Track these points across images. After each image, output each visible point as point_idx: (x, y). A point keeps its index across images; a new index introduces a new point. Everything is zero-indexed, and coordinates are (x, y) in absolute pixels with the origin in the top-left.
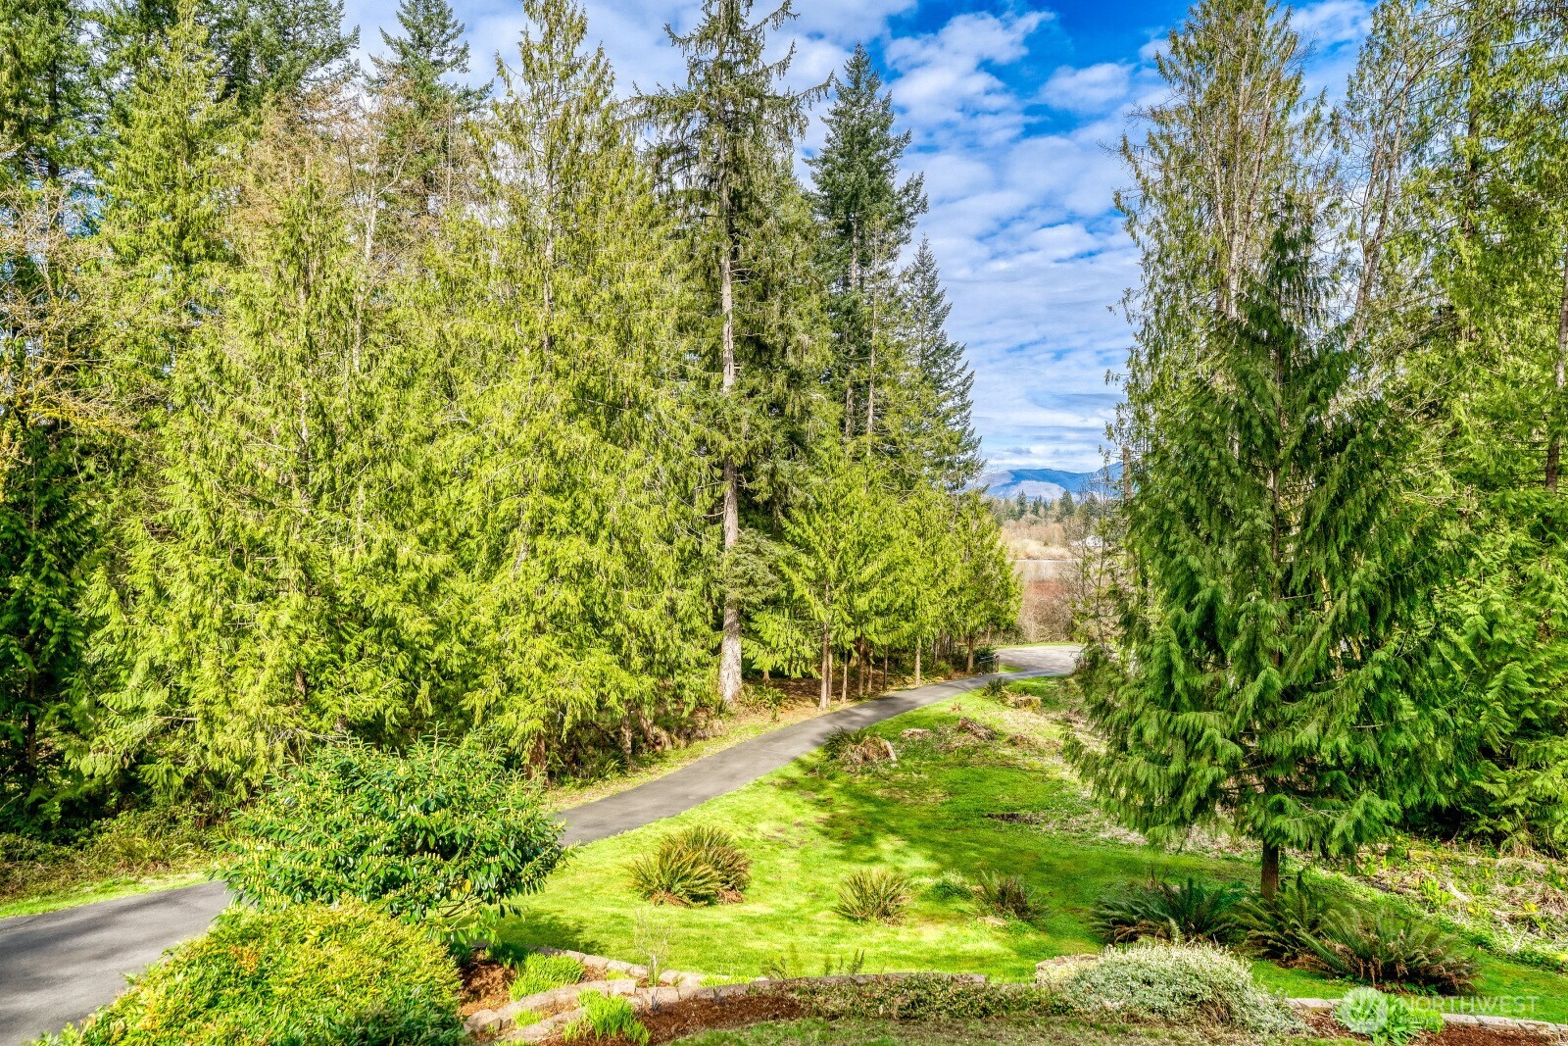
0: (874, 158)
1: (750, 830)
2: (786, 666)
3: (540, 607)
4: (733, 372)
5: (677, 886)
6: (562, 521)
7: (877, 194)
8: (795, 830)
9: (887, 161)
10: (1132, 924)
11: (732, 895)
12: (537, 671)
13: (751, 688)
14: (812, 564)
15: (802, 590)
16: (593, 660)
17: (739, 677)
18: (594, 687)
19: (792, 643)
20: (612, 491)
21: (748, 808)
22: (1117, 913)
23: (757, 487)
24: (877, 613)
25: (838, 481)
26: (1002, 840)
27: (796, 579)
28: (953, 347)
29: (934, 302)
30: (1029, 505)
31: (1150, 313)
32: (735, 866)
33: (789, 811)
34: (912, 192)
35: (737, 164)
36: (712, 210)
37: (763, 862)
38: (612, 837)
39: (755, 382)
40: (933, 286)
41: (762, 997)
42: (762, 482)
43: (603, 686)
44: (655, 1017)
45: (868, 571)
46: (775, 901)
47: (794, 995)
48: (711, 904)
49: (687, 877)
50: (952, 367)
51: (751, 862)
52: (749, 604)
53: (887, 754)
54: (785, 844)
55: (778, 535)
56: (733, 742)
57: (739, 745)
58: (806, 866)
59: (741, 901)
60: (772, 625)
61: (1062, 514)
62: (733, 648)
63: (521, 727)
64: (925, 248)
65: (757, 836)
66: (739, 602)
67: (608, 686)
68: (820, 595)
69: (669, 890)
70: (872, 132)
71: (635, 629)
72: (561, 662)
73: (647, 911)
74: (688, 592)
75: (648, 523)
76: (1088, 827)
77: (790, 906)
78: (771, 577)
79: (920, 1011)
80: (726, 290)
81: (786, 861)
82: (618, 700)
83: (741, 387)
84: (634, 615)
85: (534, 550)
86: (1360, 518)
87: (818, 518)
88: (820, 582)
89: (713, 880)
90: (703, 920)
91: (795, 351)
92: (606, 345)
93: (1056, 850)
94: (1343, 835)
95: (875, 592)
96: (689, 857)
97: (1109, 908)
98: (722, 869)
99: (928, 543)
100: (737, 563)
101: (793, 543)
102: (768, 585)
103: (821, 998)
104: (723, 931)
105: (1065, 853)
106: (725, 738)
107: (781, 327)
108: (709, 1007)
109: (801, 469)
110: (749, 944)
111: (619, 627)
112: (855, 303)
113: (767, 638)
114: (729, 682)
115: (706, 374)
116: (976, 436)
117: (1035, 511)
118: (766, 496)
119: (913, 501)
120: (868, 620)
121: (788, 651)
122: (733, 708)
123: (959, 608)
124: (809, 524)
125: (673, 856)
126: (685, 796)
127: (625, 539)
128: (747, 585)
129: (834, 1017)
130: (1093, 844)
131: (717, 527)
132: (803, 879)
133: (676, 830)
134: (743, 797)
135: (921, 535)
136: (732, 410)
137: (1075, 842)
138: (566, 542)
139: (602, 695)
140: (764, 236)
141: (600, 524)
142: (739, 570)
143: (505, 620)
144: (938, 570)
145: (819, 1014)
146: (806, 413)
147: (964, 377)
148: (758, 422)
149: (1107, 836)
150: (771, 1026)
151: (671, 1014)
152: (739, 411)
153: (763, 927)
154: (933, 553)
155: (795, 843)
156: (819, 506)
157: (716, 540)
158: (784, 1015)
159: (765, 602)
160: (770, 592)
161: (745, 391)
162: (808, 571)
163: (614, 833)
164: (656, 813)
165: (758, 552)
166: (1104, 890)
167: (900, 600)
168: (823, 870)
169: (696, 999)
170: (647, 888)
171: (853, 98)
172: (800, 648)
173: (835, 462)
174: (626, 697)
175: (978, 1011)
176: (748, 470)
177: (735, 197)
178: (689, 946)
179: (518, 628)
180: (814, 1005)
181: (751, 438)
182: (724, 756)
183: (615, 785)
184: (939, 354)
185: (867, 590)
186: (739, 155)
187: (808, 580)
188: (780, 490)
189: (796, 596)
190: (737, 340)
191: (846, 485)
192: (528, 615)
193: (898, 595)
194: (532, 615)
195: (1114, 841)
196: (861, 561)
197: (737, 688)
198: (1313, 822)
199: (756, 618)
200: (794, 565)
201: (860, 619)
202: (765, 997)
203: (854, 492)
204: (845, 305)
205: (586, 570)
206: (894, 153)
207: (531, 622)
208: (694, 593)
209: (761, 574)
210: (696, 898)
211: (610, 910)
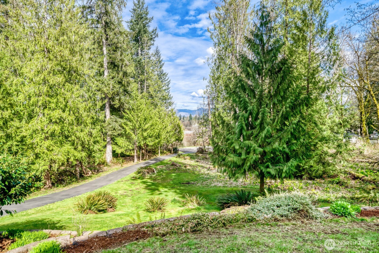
0: (144, 22)
1: (116, 193)
2: (125, 152)
3: (46, 131)
4: (107, 72)
5: (93, 208)
6: (53, 105)
7: (145, 32)
8: (130, 192)
9: (148, 23)
10: (228, 203)
11: (111, 209)
12: (46, 151)
13: (115, 159)
14: (131, 124)
15: (128, 131)
16: (65, 148)
17: (111, 156)
18: (66, 156)
19: (126, 146)
20: (69, 96)
21: (115, 188)
22: (225, 201)
23: (115, 103)
24: (149, 137)
25: (138, 102)
26: (187, 189)
27: (127, 128)
28: (165, 73)
29: (160, 62)
30: (182, 118)
31: (213, 65)
32: (112, 200)
33: (128, 187)
34: (154, 32)
35: (107, 13)
36: (99, 26)
37: (121, 201)
38: (71, 198)
39: (114, 75)
40: (160, 58)
41: (129, 232)
42: (117, 102)
43: (69, 155)
44: (74, 248)
45: (147, 126)
46: (125, 210)
47: (144, 229)
48: (105, 212)
49: (96, 204)
50: (165, 79)
51: (117, 199)
52: (114, 135)
53: (154, 171)
54: (127, 196)
55: (122, 117)
56: (110, 172)
57: (112, 173)
58: (134, 201)
59: (115, 211)
60: (121, 141)
61: (190, 119)
62: (109, 148)
63: (40, 168)
64: (157, 48)
65: (118, 194)
66: (111, 135)
67: (70, 155)
68: (134, 133)
69: (90, 209)
70: (143, 15)
71: (78, 138)
72: (54, 148)
73: (83, 216)
74: (95, 130)
75: (82, 106)
76: (208, 184)
77: (130, 211)
78: (120, 128)
79: (200, 227)
80: (104, 49)
81: (127, 200)
82: (74, 159)
83: (110, 76)
84: (78, 134)
85: (44, 114)
86: (286, 87)
87: (132, 112)
88: (134, 130)
89: (105, 205)
90: (102, 217)
91: (125, 66)
92: (66, 52)
93: (202, 189)
94: (286, 171)
95: (148, 131)
96: (97, 198)
97: (222, 200)
98: (108, 202)
99: (161, 120)
100: (110, 124)
101: (126, 119)
102: (119, 130)
103: (156, 228)
104: (109, 219)
105: (204, 190)
106: (108, 171)
107: (121, 60)
108: (104, 239)
109: (127, 99)
110: (118, 221)
111: (73, 137)
112: (141, 59)
113: (119, 144)
114: (108, 157)
115: (99, 68)
116: (171, 96)
117: (184, 119)
118: (118, 106)
119: (157, 109)
120: (147, 139)
121: (125, 148)
122: (110, 164)
123: (169, 136)
124: (130, 113)
125: (91, 199)
126: (96, 186)
127: (75, 111)
128: (113, 130)
129: (163, 235)
130: (211, 187)
131: (104, 112)
132: (133, 204)
133: (93, 194)
134: (114, 185)
135: (160, 118)
136: (107, 82)
137: (206, 187)
138: (54, 112)
139: (69, 158)
140: (115, 34)
141: (66, 106)
142: (111, 126)
143: (34, 135)
144: (164, 127)
145: (157, 235)
146: (129, 83)
147: (168, 81)
148: (115, 85)
149: (214, 185)
150: (135, 244)
151: (83, 246)
152: (109, 82)
153: (122, 217)
154: (163, 123)
155: (130, 195)
156: (133, 109)
157: (103, 115)
158: (141, 238)
159: (119, 135)
160: (120, 132)
161: (111, 77)
162: (130, 126)
163: (72, 197)
164: (87, 191)
165: (116, 121)
166: (216, 197)
167: (155, 133)
168: (139, 201)
169: (97, 237)
170: (83, 209)
171: (138, 6)
172: (128, 147)
173: (137, 97)
174: (76, 158)
175: (221, 224)
176: (112, 99)
177: (106, 23)
178: (96, 224)
179: (39, 138)
180: (154, 231)
181: (113, 90)
182: (108, 176)
183: (74, 185)
184: (162, 75)
185: (147, 131)
186: (107, 10)
187: (130, 128)
188: (122, 105)
189: (127, 133)
190: (108, 63)
191: (140, 103)
192: (42, 134)
193: (154, 132)
194: (44, 134)
195: (215, 186)
196: (145, 123)
197: (111, 159)
198: (276, 169)
199: (116, 139)
200: (127, 125)
201: (145, 139)
202: (131, 231)
203: (142, 105)
204: (138, 60)
205: (61, 120)
206: (149, 21)
207: (43, 136)
208: (98, 130)
209: (117, 127)
210: (100, 211)
211: (68, 217)
